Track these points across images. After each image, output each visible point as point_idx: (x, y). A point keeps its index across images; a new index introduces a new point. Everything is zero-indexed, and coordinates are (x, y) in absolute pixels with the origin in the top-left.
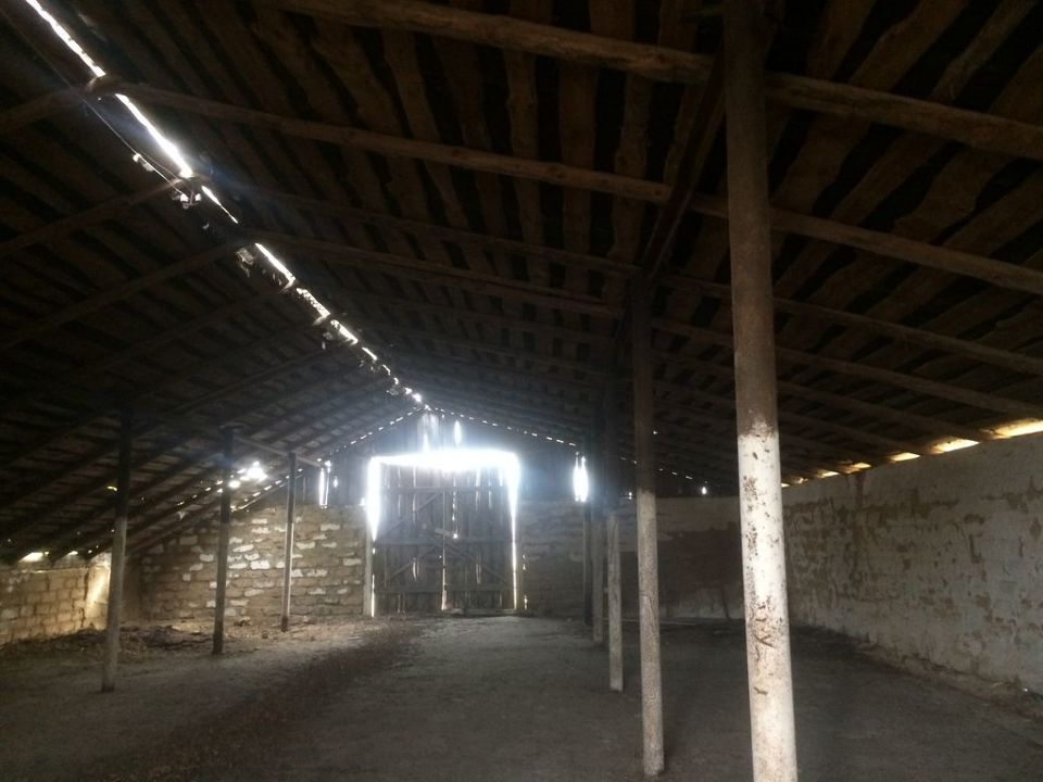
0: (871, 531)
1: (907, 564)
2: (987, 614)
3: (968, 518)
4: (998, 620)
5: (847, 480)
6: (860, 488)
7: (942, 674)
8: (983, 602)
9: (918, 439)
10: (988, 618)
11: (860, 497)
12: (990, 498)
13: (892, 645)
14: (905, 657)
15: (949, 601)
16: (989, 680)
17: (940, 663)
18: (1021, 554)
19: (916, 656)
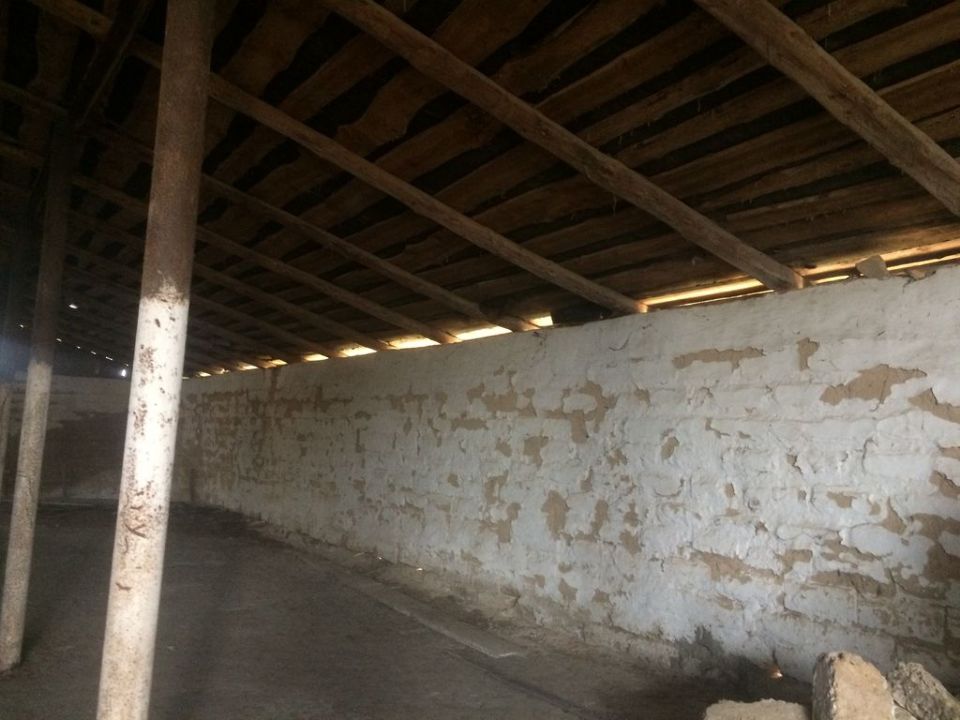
0: (278, 420)
1: (304, 452)
2: (360, 495)
3: (359, 415)
4: (369, 500)
5: (264, 374)
6: (274, 382)
7: (317, 547)
8: (359, 485)
9: (329, 342)
10: (362, 499)
11: (273, 390)
12: (377, 398)
13: (279, 523)
14: (289, 533)
15: (333, 485)
16: (353, 551)
17: (316, 537)
18: (394, 447)
19: (299, 531)
